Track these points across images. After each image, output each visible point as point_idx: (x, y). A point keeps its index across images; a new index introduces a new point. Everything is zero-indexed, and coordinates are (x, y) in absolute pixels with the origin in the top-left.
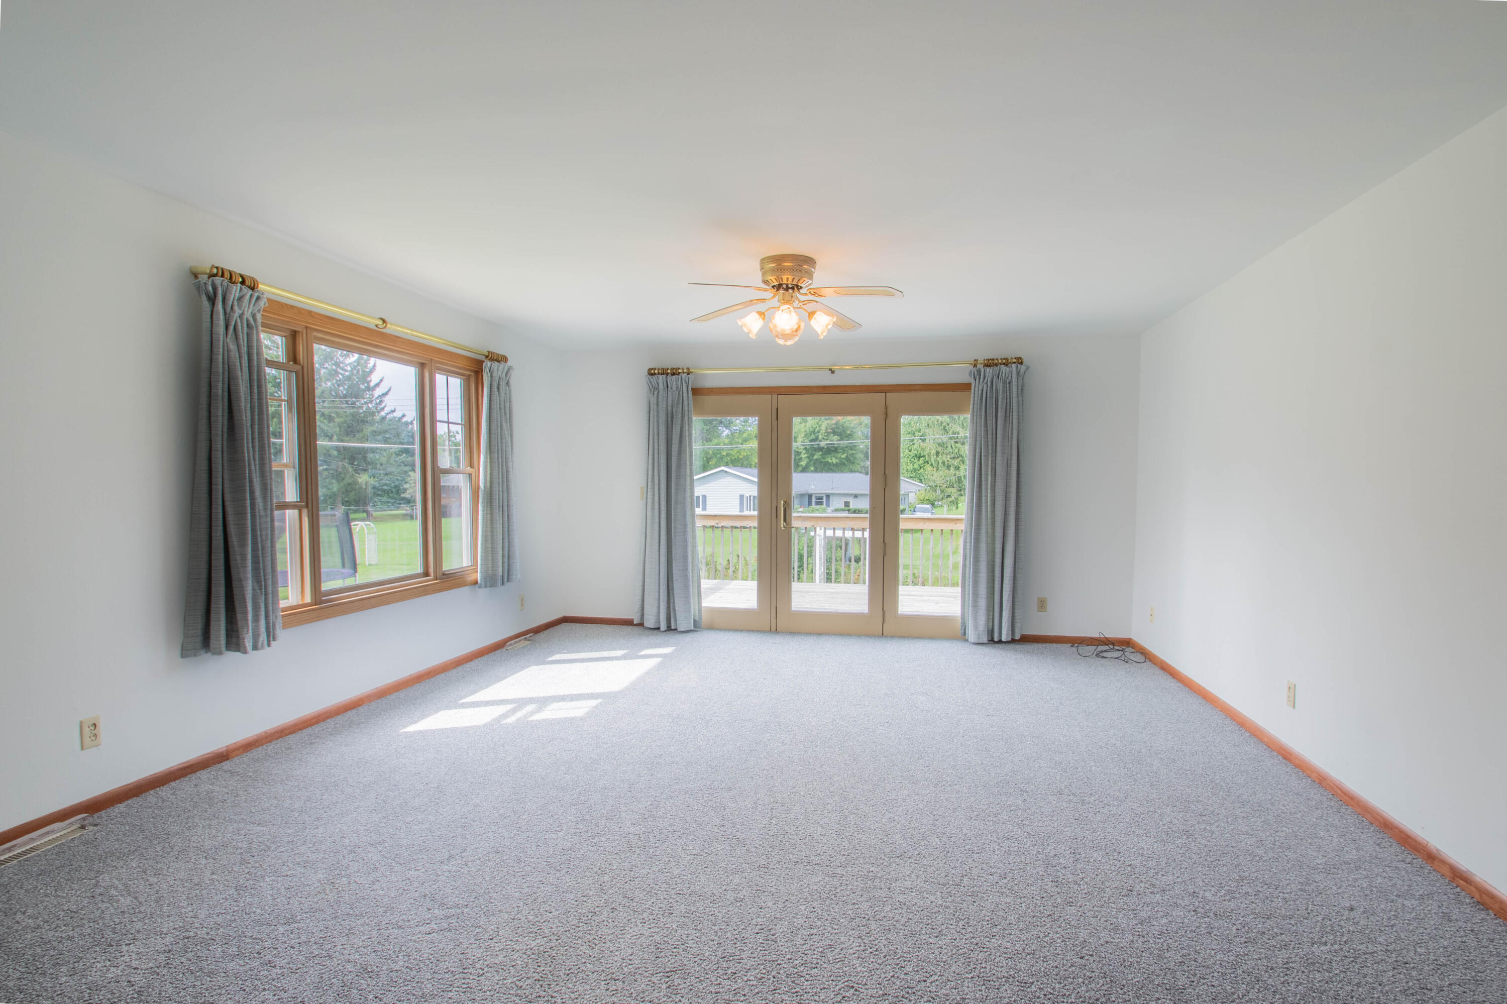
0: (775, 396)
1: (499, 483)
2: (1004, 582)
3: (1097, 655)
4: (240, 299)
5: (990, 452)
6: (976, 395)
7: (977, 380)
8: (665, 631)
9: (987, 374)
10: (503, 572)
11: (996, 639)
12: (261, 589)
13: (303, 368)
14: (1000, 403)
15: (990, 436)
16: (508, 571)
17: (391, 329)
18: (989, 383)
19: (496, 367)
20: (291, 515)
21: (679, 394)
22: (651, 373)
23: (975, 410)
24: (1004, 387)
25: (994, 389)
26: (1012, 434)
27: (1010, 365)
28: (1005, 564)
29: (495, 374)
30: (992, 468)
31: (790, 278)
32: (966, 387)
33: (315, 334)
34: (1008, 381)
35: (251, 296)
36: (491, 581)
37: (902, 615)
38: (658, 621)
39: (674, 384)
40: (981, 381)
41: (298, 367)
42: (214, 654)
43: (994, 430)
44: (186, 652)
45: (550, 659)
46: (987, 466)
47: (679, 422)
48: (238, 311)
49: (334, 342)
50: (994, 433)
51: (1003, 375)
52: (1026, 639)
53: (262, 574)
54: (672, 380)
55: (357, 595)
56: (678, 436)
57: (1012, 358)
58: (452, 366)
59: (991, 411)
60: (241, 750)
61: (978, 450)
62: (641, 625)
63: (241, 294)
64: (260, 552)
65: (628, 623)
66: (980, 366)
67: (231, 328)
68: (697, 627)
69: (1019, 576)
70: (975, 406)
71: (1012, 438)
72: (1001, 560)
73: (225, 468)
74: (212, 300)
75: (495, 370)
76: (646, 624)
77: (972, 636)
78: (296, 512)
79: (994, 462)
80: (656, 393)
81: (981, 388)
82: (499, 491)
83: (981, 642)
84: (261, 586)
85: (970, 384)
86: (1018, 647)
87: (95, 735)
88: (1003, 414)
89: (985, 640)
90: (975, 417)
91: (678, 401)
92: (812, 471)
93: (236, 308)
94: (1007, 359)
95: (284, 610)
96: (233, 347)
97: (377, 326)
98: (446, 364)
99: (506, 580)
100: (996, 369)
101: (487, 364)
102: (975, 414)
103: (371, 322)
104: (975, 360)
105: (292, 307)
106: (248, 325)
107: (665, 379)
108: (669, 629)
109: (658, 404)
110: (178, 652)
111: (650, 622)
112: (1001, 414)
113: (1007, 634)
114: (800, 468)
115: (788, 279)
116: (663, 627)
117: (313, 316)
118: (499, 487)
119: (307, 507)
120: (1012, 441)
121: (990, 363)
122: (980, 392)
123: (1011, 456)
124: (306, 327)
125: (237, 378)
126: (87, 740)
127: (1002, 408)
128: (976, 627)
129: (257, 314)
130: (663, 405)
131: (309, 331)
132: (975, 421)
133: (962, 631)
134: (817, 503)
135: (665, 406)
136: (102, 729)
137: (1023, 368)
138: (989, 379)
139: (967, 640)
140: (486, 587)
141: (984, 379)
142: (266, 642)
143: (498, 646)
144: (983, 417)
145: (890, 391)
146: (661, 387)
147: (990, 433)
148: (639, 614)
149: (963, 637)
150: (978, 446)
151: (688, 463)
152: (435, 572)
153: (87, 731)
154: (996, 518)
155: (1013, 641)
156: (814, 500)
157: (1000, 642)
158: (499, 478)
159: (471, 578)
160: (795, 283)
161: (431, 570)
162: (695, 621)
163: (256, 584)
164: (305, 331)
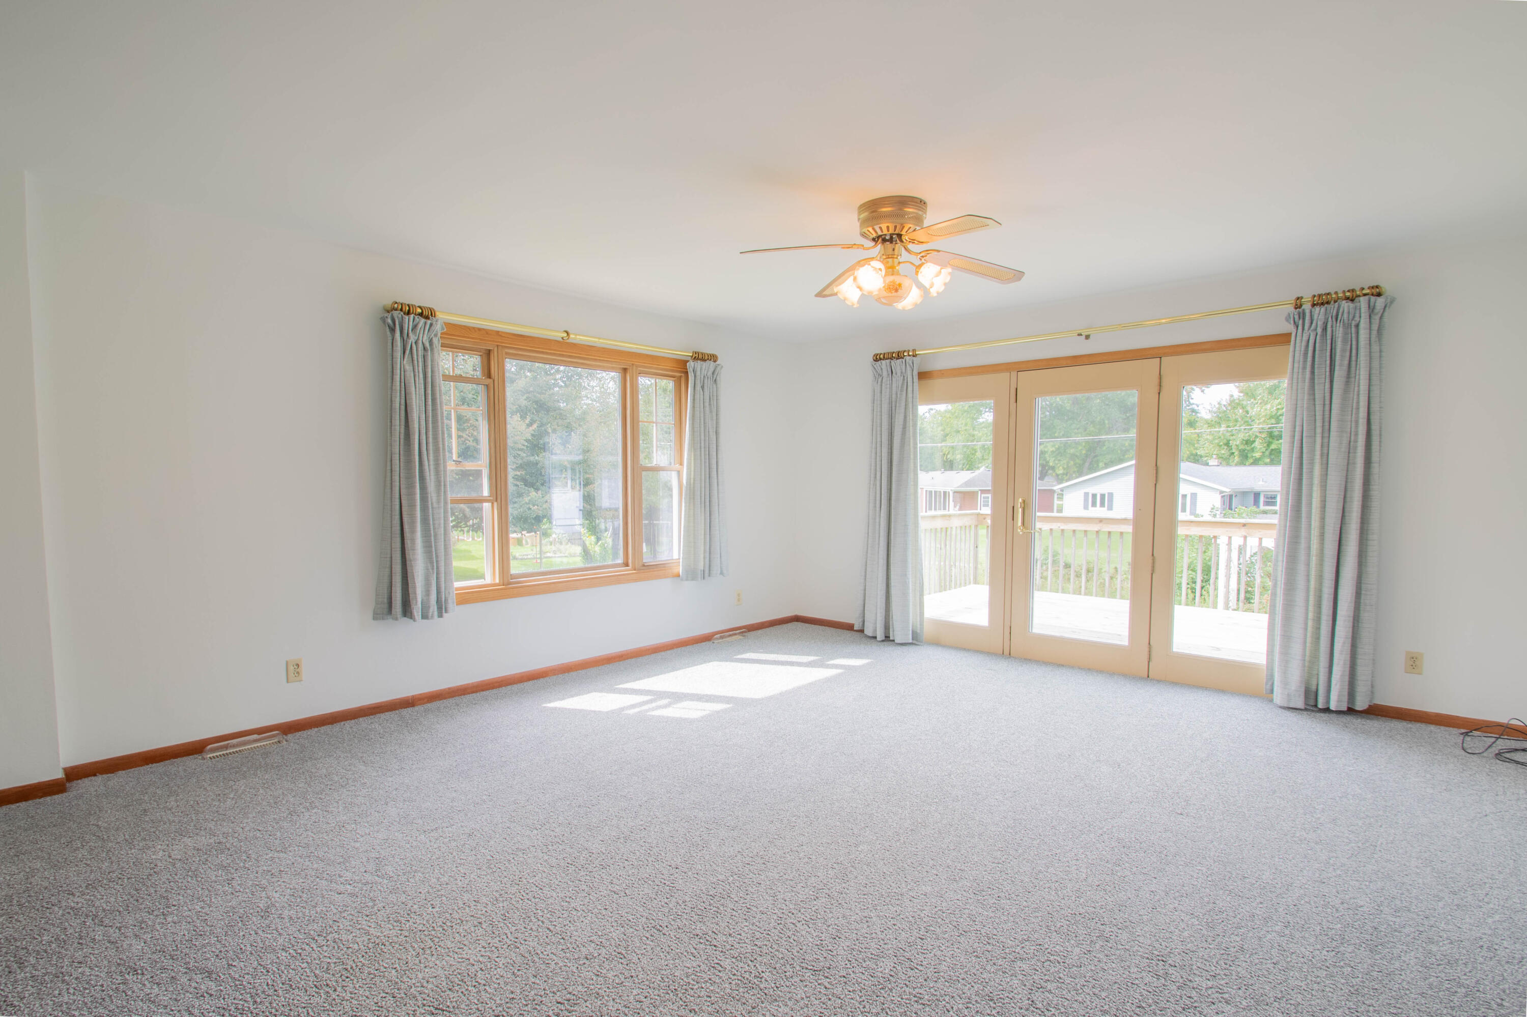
0: (1014, 374)
1: (701, 480)
2: (1338, 623)
3: (1499, 755)
4: (415, 327)
5: (1319, 430)
6: (1297, 348)
7: (1300, 327)
8: (883, 641)
9: (1315, 317)
10: (704, 565)
11: (1321, 705)
12: (433, 569)
13: (494, 381)
14: (1338, 358)
15: (1319, 408)
16: (710, 566)
17: (575, 338)
18: (1319, 330)
19: (699, 367)
20: (487, 506)
21: (904, 380)
22: (877, 358)
23: (1296, 370)
24: (1345, 334)
25: (1329, 337)
26: (1358, 403)
27: (1357, 299)
28: (1340, 597)
29: (698, 373)
30: (1322, 455)
31: (884, 226)
32: (1283, 339)
33: (507, 350)
34: (1354, 323)
35: (425, 323)
36: (692, 574)
37: (1177, 653)
38: (875, 630)
39: (899, 368)
40: (1306, 327)
41: (489, 381)
42: (393, 619)
43: (1328, 398)
44: (376, 616)
45: (739, 657)
46: (1312, 451)
47: (903, 410)
48: (413, 338)
49: (530, 357)
50: (1327, 402)
51: (1345, 316)
52: (1376, 712)
53: (434, 556)
54: (897, 364)
55: (546, 579)
56: (901, 426)
57: (1363, 289)
58: (662, 369)
59: (1322, 370)
60: (426, 700)
61: (1298, 429)
62: (862, 631)
63: (415, 323)
64: (433, 538)
65: (849, 627)
66: (1307, 307)
67: (408, 352)
68: (916, 640)
69: (1365, 616)
70: (1296, 365)
71: (1358, 408)
72: (1332, 590)
73: (402, 468)
74: (393, 330)
75: (699, 369)
76: (866, 632)
77: (1279, 697)
78: (490, 504)
79: (1325, 446)
80: (880, 380)
81: (1305, 338)
82: (701, 488)
83: (1291, 706)
84: (433, 566)
85: (1289, 335)
86: (1357, 722)
87: (298, 673)
88: (1344, 373)
89: (1300, 704)
90: (1295, 381)
91: (902, 387)
92: (1266, 464)
93: (411, 334)
94: (1353, 291)
95: (457, 589)
96: (408, 367)
97: (562, 338)
98: (651, 368)
99: (706, 574)
100: (1333, 308)
101: (691, 365)
102: (1295, 376)
103: (559, 335)
104: (1298, 298)
105: (480, 329)
106: (425, 349)
107: (888, 364)
108: (887, 638)
109: (881, 392)
110: (371, 615)
111: (869, 631)
112: (1339, 373)
113: (1339, 701)
114: (1251, 461)
115: (881, 228)
116: (880, 636)
117: (501, 336)
118: (701, 484)
119: (496, 501)
120: (1357, 413)
121: (1321, 301)
122: (1304, 344)
123: (1356, 434)
124: (498, 346)
125: (411, 393)
126: (291, 675)
127: (1341, 365)
128: (1285, 683)
129: (434, 339)
130: (886, 393)
131: (500, 348)
132: (1294, 387)
133: (1268, 687)
134: (1267, 503)
135: (888, 397)
136: (304, 670)
137: (1380, 302)
138: (1320, 323)
139: (1271, 701)
140: (687, 580)
141: (1311, 323)
142: (436, 613)
143: (707, 638)
144: (1307, 380)
145: (1166, 355)
146: (885, 374)
147: (1319, 402)
148: (861, 620)
149: (1267, 695)
150: (1298, 423)
151: (912, 456)
152: (633, 563)
153: (291, 668)
154: (1326, 527)
155: (1351, 711)
156: (1262, 499)
157: (1327, 710)
158: (701, 475)
159: (675, 571)
160: (891, 231)
161: (630, 561)
162: (913, 632)
163: (429, 565)
164: (496, 349)
